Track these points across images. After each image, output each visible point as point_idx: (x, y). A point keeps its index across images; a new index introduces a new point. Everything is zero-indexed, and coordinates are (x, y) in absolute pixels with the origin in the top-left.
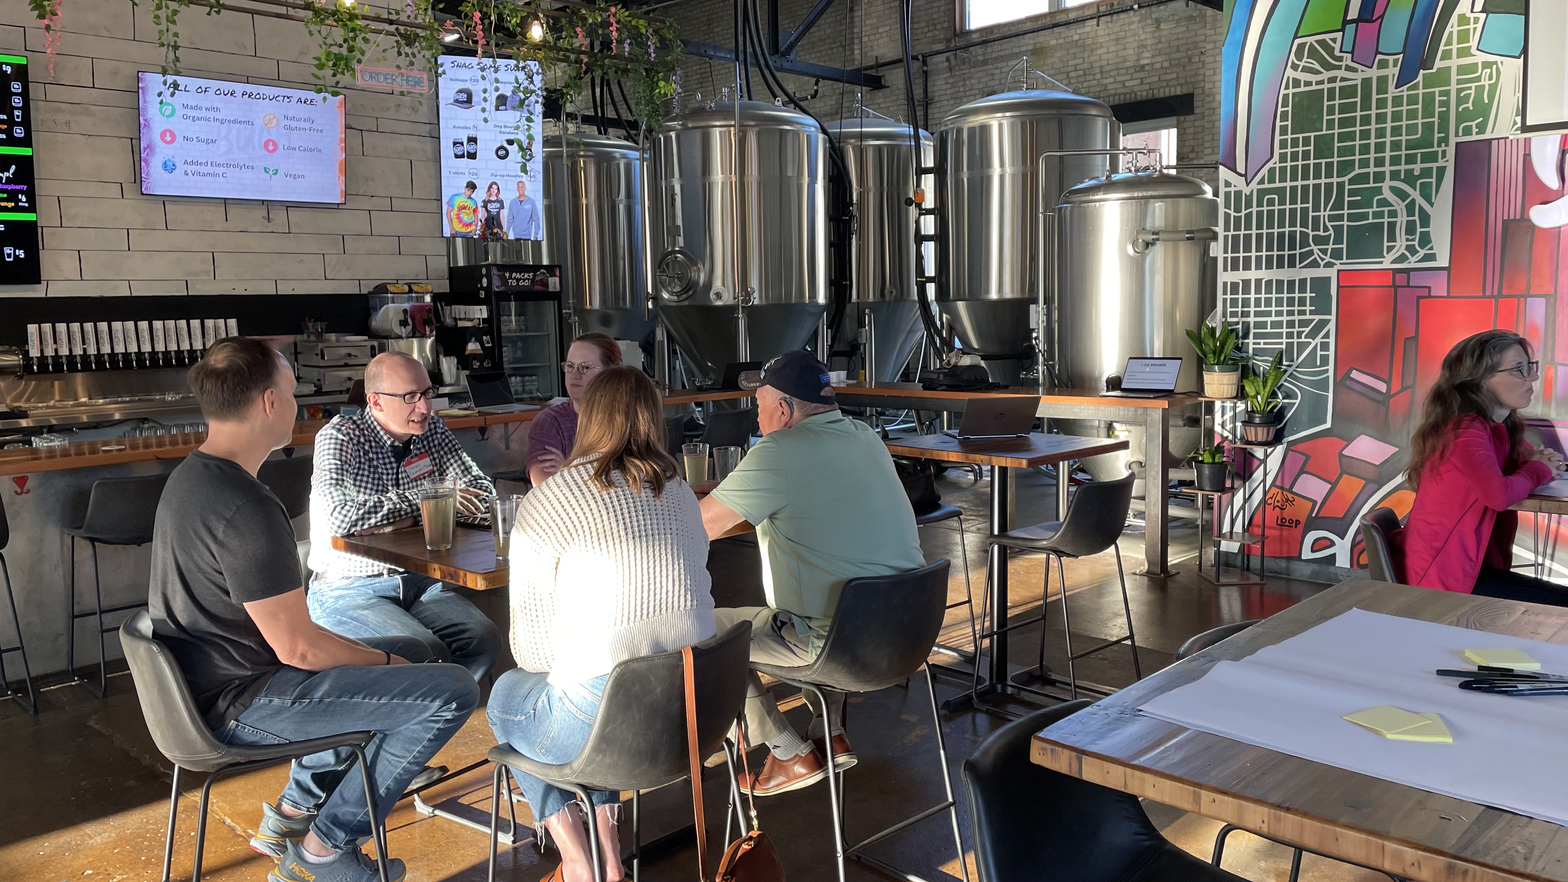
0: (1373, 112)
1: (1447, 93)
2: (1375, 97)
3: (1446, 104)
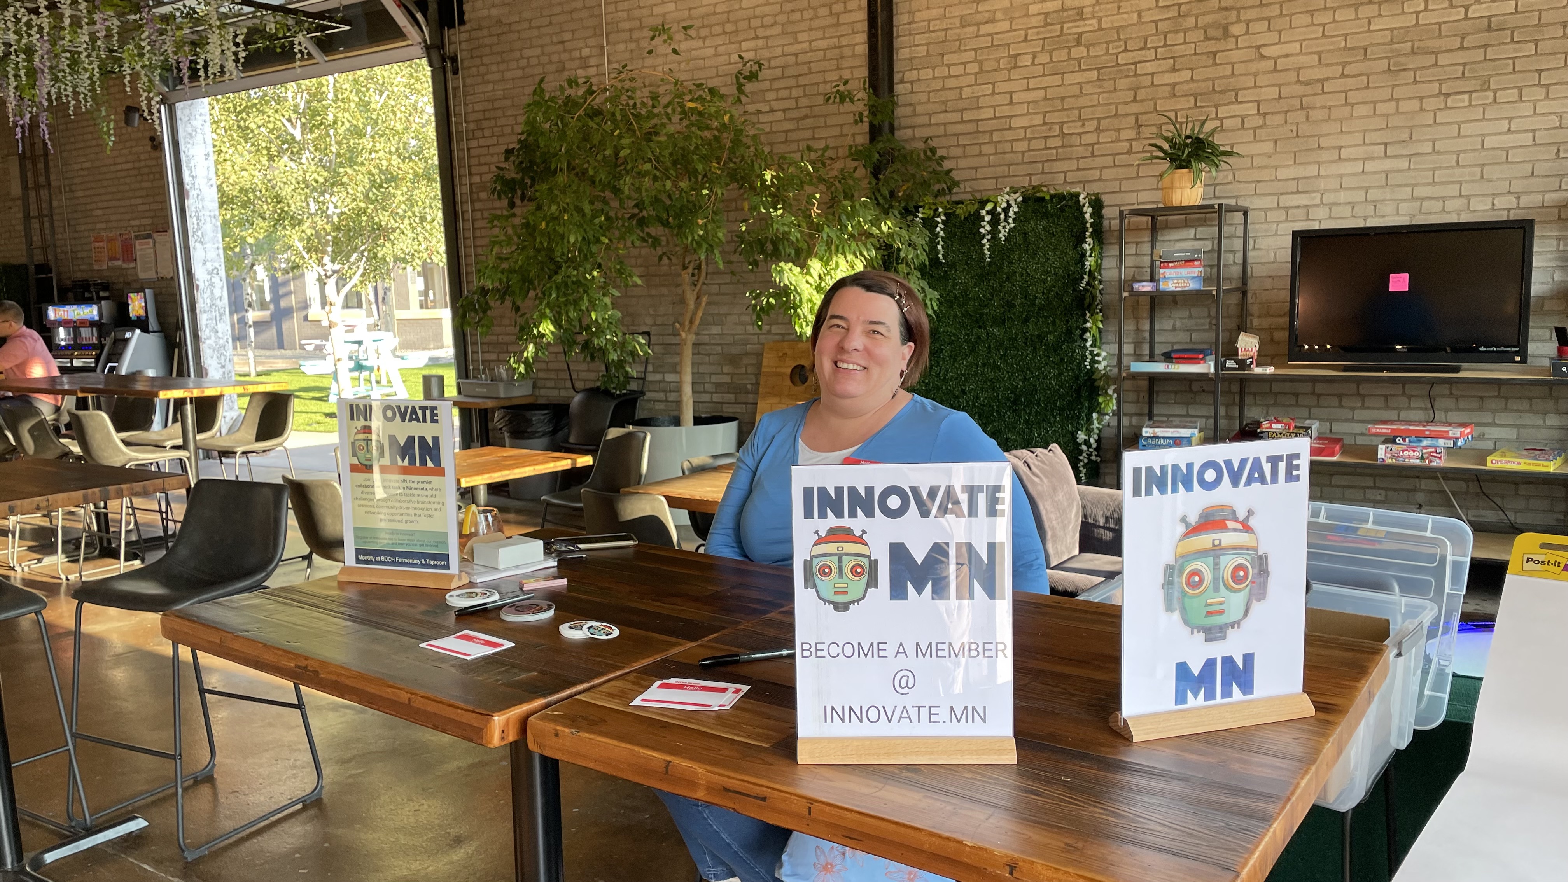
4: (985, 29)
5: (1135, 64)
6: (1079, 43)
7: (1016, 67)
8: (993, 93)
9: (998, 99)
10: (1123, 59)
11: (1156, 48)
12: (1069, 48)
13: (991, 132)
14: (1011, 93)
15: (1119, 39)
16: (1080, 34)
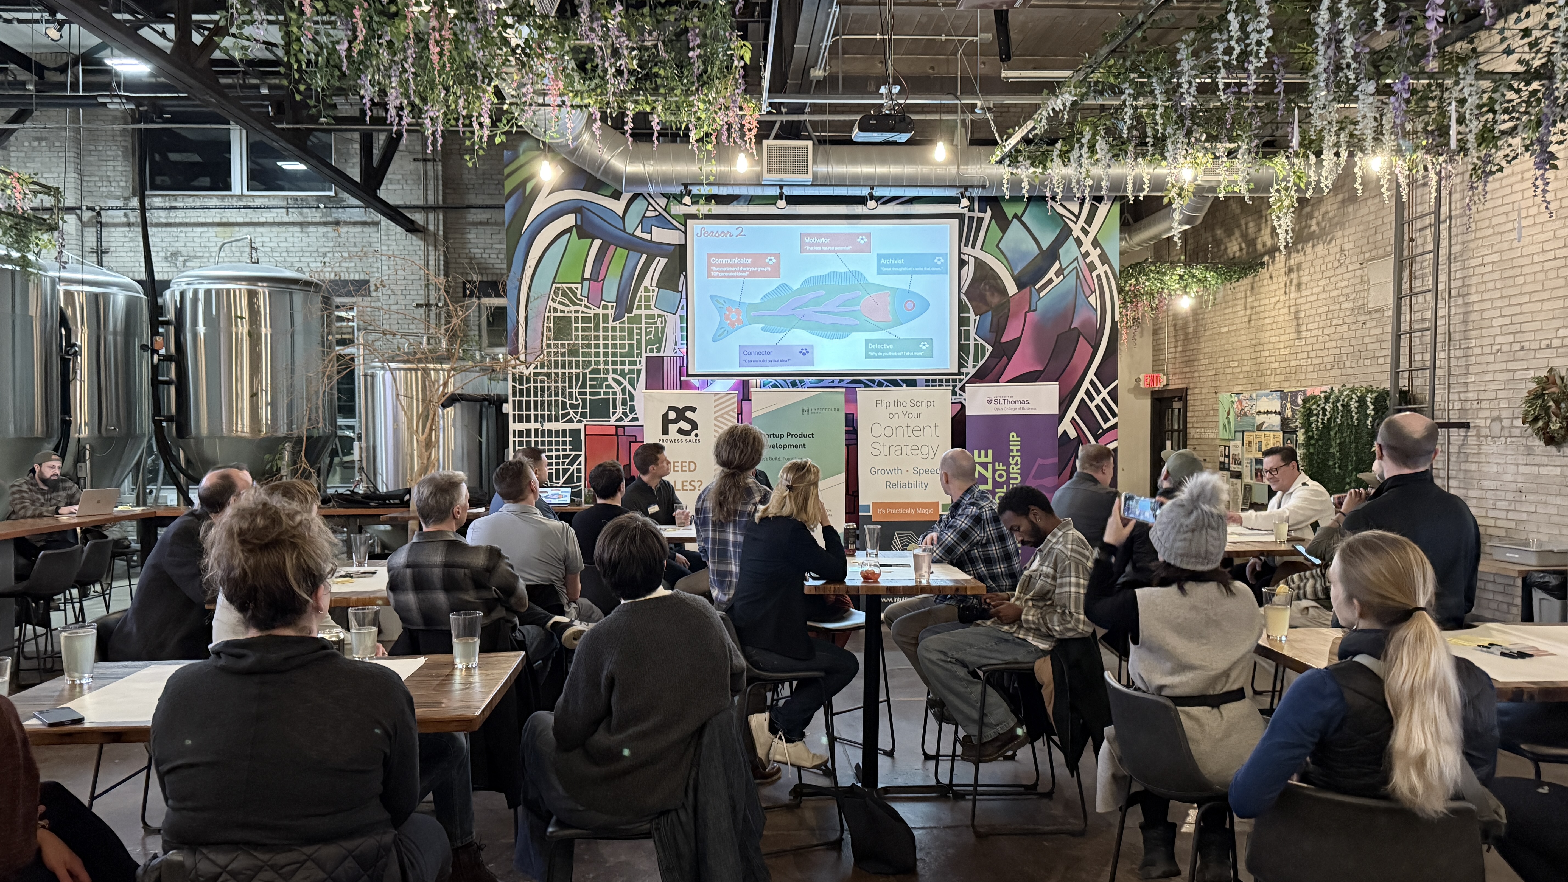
0: (601, 334)
1: (640, 328)
2: (601, 325)
3: (640, 334)
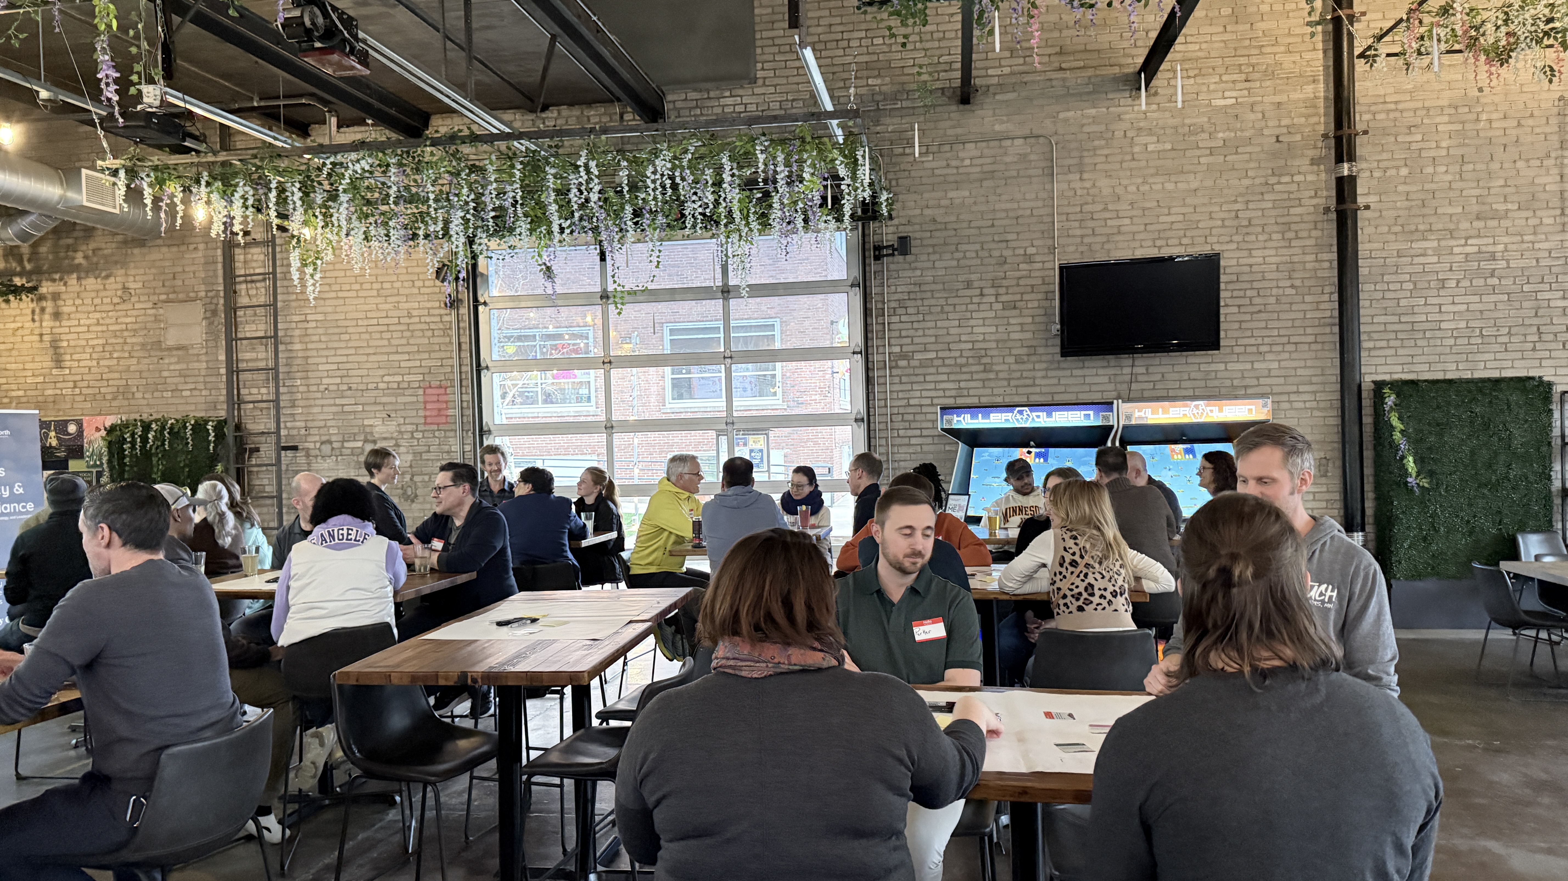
4: (1417, 260)
5: (1536, 292)
6: (1492, 276)
7: (1443, 287)
8: (1426, 304)
9: (1429, 309)
10: (1526, 288)
11: (1551, 283)
12: (1486, 278)
13: (1424, 331)
14: (1440, 305)
15: (1523, 275)
16: (1494, 270)
